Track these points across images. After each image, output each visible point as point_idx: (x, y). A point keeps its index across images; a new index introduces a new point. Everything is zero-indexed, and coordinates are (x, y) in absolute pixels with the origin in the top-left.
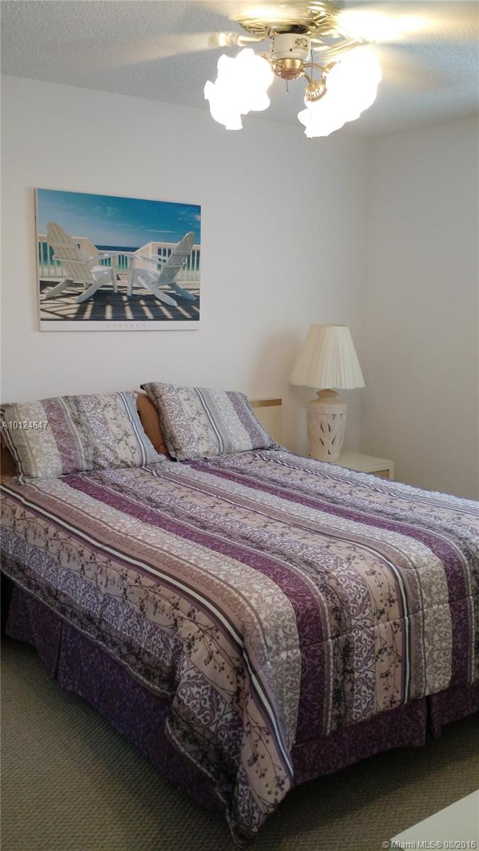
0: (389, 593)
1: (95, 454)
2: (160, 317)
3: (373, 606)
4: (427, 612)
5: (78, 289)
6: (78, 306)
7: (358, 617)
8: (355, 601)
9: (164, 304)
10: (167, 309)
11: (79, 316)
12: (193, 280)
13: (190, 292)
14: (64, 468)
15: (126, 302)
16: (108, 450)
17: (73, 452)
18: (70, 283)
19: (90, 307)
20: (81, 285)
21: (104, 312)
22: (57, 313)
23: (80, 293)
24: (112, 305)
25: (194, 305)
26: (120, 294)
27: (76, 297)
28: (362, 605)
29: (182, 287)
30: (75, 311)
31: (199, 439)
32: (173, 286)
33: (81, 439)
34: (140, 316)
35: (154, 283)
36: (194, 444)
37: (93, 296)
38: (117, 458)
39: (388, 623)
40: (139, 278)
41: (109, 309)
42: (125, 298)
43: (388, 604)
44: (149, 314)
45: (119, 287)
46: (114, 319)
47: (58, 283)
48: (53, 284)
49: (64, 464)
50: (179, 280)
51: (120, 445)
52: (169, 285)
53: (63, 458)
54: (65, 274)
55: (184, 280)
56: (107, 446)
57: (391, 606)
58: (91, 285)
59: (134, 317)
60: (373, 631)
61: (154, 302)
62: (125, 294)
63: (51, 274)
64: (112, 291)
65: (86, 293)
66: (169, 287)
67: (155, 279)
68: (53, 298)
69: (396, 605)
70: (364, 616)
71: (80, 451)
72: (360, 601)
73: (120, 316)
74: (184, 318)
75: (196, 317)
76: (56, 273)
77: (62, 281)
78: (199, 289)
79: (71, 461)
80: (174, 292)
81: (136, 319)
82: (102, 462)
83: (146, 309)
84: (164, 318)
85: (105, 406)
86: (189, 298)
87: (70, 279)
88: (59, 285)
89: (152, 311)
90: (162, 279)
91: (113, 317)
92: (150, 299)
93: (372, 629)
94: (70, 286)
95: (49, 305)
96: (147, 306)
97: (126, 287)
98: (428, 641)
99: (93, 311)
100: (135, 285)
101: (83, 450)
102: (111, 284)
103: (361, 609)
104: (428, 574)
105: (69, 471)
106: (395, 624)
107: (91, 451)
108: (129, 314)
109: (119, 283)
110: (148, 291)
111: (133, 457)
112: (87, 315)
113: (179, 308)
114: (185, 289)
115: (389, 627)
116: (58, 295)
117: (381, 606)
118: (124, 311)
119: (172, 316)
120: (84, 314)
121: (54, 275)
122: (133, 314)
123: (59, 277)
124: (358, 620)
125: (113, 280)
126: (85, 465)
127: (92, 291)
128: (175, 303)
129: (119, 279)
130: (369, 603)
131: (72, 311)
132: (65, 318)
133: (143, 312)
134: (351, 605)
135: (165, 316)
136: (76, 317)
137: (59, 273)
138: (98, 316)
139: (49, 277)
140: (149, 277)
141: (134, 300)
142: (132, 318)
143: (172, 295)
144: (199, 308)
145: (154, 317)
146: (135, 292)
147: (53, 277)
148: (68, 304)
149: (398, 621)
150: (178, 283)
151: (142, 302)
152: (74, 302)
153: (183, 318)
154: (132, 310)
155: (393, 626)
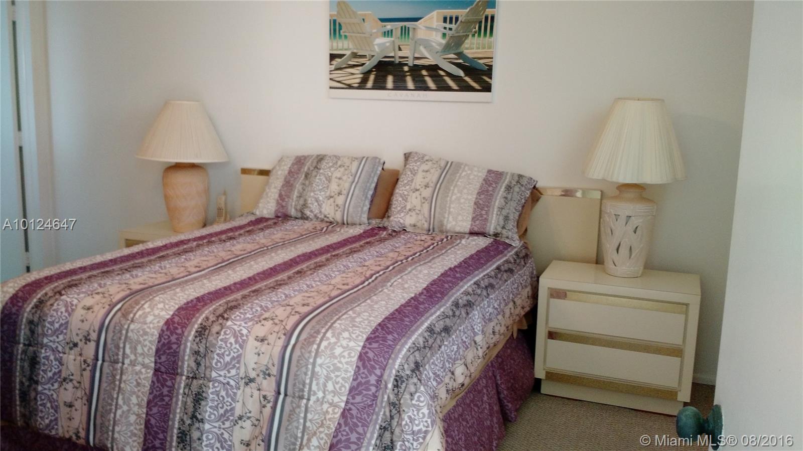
0: (88, 332)
1: (304, 205)
2: (443, 87)
3: (68, 336)
4: (127, 369)
5: (362, 60)
6: (361, 76)
7: (51, 339)
8: (52, 323)
9: (449, 75)
10: (452, 80)
11: (362, 85)
12: (484, 48)
13: (481, 61)
14: (276, 211)
15: (407, 72)
16: (316, 204)
17: (286, 200)
18: (355, 55)
19: (372, 77)
20: (364, 56)
21: (385, 81)
22: (343, 82)
23: (364, 64)
24: (394, 76)
25: (485, 75)
26: (401, 65)
27: (360, 68)
28: (57, 330)
29: (470, 56)
30: (358, 81)
31: (410, 210)
32: (460, 55)
33: (298, 190)
34: (421, 86)
35: (437, 53)
36: (402, 214)
37: (375, 67)
38: (320, 212)
39: (79, 358)
40: (422, 48)
41: (390, 80)
42: (406, 68)
43: (84, 341)
44: (431, 83)
45: (400, 57)
46: (396, 88)
47: (344, 55)
48: (341, 56)
49: (277, 208)
50: (467, 49)
51: (329, 201)
52: (455, 54)
53: (278, 203)
54: (351, 46)
55: (473, 48)
56: (317, 200)
57: (86, 343)
58: (373, 56)
59: (415, 87)
60: (61, 357)
61: (437, 72)
62: (406, 65)
63: (339, 48)
64: (393, 62)
65: (369, 64)
66: (455, 57)
67: (439, 48)
68: (340, 69)
69: (92, 345)
70: (57, 340)
71: (293, 199)
72: (57, 325)
73: (400, 86)
74: (473, 89)
75: (487, 88)
76: (343, 46)
77: (348, 53)
78: (492, 58)
79: (283, 206)
80: (461, 61)
81: (417, 89)
82: (308, 213)
83: (428, 79)
84: (448, 89)
85: (340, 167)
86: (480, 68)
87: (355, 51)
88: (345, 57)
89: (434, 81)
90: (447, 48)
91: (394, 87)
92: (433, 69)
93: (61, 355)
94: (354, 57)
95: (338, 75)
96: (430, 76)
97: (407, 58)
98: (123, 399)
99: (375, 81)
100: (416, 55)
101: (295, 199)
102: (392, 54)
103: (56, 332)
104: (139, 332)
105: (279, 215)
106: (85, 361)
107: (301, 202)
108: (410, 84)
109: (401, 54)
110: (431, 61)
111: (335, 214)
112: (370, 84)
113: (467, 79)
114: (475, 58)
115: (78, 362)
116: (344, 66)
117: (76, 339)
118: (405, 81)
119: (458, 86)
120: (366, 83)
121: (341, 48)
122: (415, 84)
123: (346, 50)
124: (51, 341)
125: (394, 51)
126: (293, 212)
127: (374, 62)
128: (461, 73)
129: (400, 49)
130: (65, 331)
131: (356, 80)
132: (350, 87)
133: (425, 82)
134: (47, 325)
135: (450, 87)
136: (359, 86)
137: (346, 46)
138: (380, 85)
139: (336, 50)
140: (432, 46)
141: (416, 70)
142: (413, 88)
143: (459, 65)
144: (491, 78)
145: (437, 87)
146: (417, 62)
147: (340, 50)
148: (353, 74)
149: (89, 361)
150: (466, 52)
151: (424, 72)
152: (357, 72)
153: (471, 89)
154: (414, 80)
155: (83, 363)
